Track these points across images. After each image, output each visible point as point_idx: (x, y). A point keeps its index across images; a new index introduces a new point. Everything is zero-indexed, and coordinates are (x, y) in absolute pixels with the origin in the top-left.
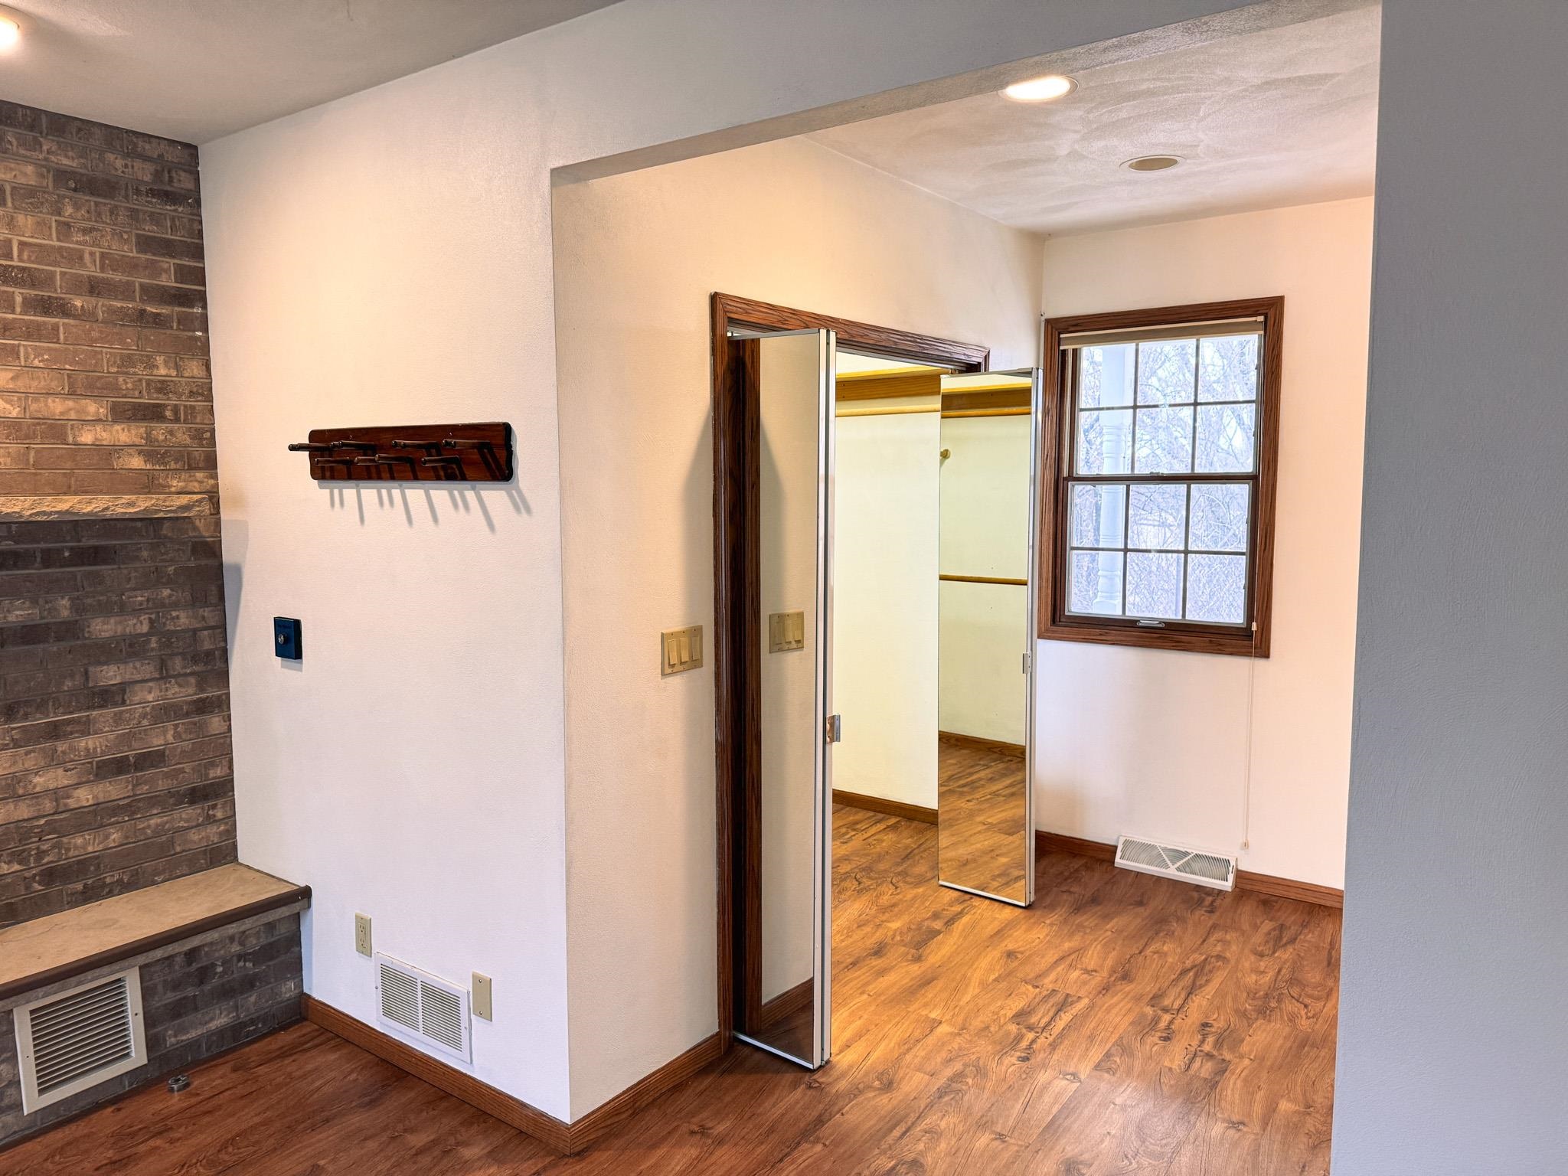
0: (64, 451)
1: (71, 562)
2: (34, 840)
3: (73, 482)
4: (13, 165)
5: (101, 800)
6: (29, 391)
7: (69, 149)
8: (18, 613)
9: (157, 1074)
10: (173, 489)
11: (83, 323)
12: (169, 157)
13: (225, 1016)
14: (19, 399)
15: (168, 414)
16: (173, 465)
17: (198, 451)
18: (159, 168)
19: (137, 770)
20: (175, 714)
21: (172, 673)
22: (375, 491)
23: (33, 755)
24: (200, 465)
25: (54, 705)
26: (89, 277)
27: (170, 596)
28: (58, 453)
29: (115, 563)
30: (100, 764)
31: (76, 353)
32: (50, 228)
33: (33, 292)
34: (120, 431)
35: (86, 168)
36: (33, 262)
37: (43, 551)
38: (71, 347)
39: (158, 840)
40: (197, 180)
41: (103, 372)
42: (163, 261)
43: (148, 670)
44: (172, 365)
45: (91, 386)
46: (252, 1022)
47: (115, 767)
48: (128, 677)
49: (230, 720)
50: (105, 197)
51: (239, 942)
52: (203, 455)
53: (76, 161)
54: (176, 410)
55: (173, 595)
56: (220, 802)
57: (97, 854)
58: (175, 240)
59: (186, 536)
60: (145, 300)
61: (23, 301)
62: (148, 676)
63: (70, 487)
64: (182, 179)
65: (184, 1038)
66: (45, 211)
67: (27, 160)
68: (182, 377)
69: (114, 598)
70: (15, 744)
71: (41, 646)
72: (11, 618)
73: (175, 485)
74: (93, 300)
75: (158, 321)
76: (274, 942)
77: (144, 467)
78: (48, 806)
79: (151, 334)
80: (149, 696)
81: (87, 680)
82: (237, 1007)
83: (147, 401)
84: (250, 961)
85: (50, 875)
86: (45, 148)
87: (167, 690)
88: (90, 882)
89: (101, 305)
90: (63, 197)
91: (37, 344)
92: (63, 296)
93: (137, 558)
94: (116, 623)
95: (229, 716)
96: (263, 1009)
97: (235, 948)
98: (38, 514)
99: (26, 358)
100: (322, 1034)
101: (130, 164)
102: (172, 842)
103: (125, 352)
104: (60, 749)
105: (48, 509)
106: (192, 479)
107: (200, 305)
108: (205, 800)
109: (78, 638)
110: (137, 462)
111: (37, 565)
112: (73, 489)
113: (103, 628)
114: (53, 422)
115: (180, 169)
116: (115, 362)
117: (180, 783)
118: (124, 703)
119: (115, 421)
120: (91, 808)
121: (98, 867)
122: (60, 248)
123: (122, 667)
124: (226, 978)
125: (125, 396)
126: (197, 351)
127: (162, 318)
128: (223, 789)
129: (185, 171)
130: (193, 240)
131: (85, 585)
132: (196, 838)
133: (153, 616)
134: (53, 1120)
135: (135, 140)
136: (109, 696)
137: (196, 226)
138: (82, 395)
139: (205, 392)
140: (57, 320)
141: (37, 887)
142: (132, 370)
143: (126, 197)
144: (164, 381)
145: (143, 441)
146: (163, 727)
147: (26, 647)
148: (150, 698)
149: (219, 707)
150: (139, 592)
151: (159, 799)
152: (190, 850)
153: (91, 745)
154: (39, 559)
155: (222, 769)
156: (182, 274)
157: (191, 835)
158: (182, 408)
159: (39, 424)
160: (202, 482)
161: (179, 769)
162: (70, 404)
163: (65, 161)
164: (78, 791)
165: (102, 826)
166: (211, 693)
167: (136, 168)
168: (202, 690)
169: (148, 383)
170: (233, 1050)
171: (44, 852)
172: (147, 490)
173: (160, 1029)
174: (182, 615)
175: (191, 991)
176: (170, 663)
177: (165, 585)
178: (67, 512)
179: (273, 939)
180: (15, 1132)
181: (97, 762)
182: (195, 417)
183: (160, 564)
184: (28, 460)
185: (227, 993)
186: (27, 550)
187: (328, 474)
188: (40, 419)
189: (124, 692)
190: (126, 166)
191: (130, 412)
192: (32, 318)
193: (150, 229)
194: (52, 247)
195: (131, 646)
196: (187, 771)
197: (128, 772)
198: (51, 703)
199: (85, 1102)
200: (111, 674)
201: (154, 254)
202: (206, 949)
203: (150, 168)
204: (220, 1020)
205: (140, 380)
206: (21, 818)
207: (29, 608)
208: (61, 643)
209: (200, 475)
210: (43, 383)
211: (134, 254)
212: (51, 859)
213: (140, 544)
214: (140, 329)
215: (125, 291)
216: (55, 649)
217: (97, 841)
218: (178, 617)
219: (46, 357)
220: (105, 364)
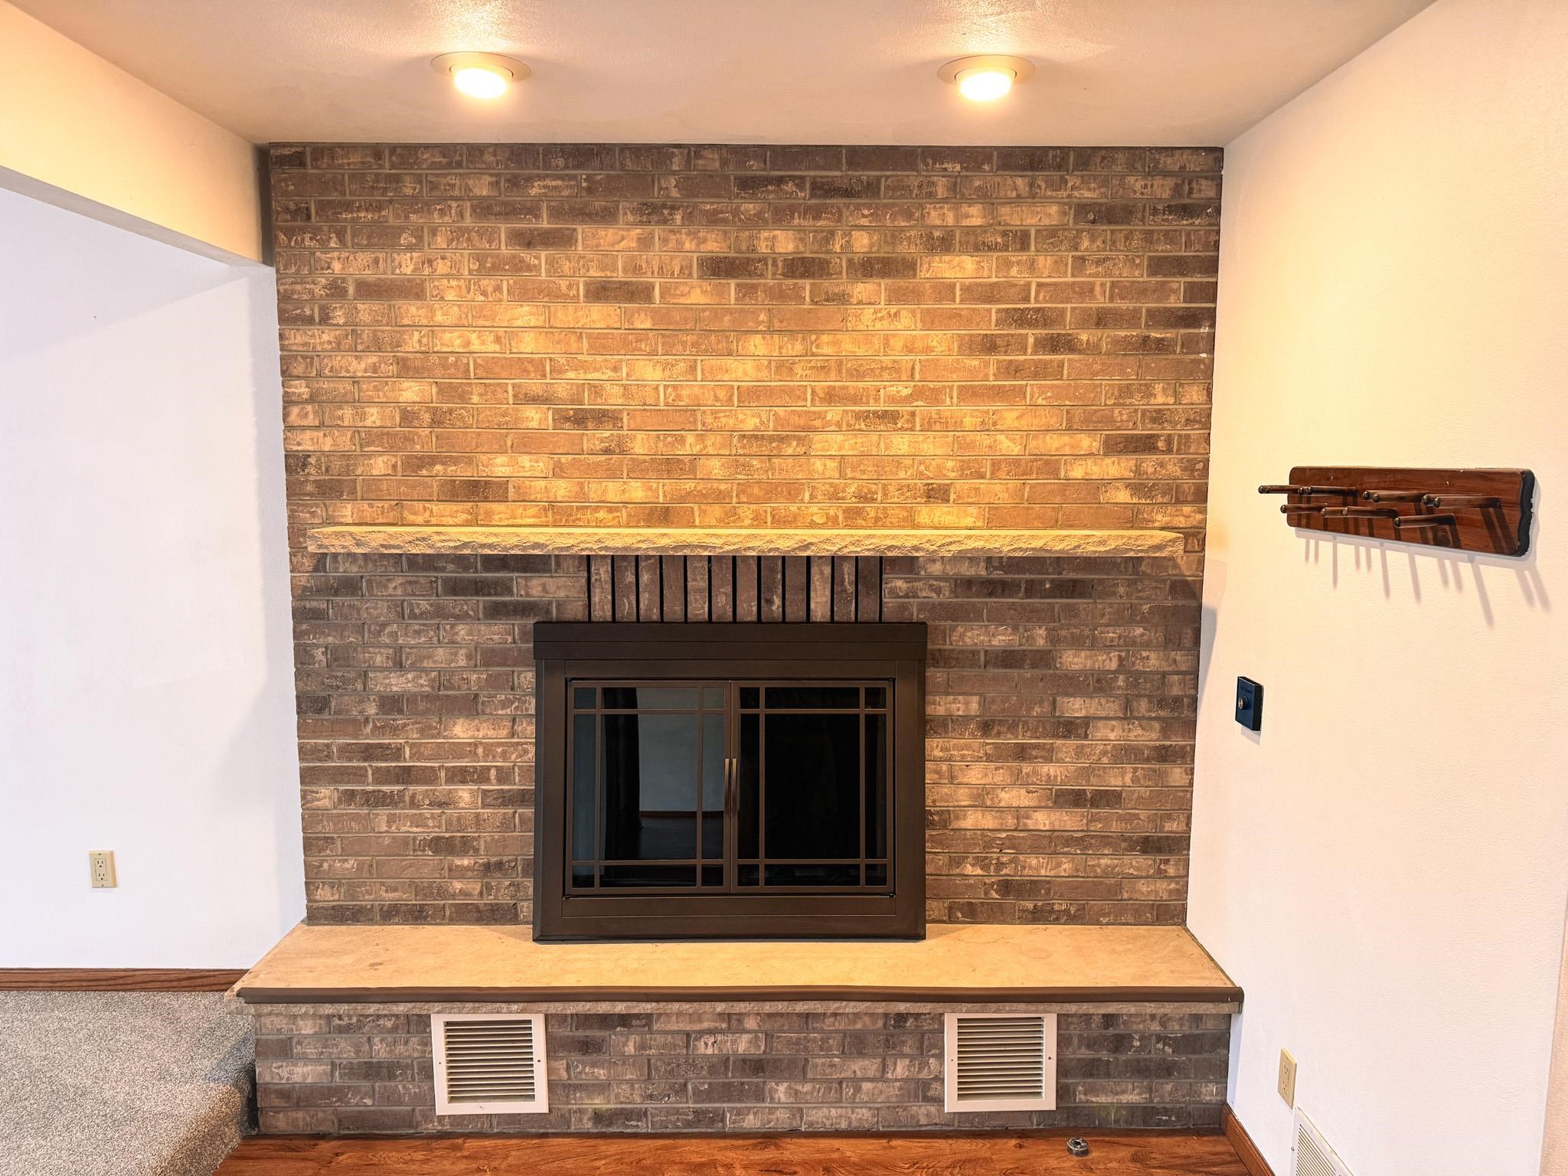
0: (1055, 486)
1: (1051, 594)
2: (995, 850)
3: (1060, 517)
4: (1039, 209)
5: (1056, 828)
6: (1031, 428)
7: (1092, 181)
8: (1001, 638)
9: (1064, 1124)
10: (1157, 524)
11: (1087, 357)
12: (1191, 167)
13: (1138, 1094)
14: (1022, 437)
15: (1161, 444)
16: (1160, 499)
17: (1188, 484)
18: (1179, 182)
19: (1092, 805)
20: (1136, 757)
21: (1136, 714)
22: (1352, 548)
23: (1001, 771)
24: (1189, 499)
25: (1023, 728)
26: (1097, 309)
27: (1142, 635)
28: (1049, 487)
29: (1091, 597)
30: (1059, 793)
31: (1076, 387)
32: (1066, 265)
33: (1044, 332)
34: (1110, 465)
35: (1106, 197)
36: (1047, 302)
37: (1027, 581)
38: (1072, 383)
39: (1107, 881)
40: (1219, 187)
41: (1100, 405)
42: (1172, 282)
43: (1112, 708)
44: (1171, 393)
45: (1086, 421)
46: (1166, 1111)
47: (1074, 799)
48: (1092, 711)
49: (1192, 774)
50: (1122, 223)
51: (1160, 1022)
52: (1192, 488)
53: (1097, 191)
54: (1169, 440)
55: (1145, 634)
56: (1173, 859)
57: (1048, 879)
58: (1188, 257)
59: (1165, 574)
60: (1149, 326)
61: (1035, 342)
62: (1112, 714)
63: (1057, 521)
64: (1203, 188)
65: (1094, 1099)
66: (1063, 249)
67: (1052, 200)
68: (1180, 404)
69: (1087, 632)
70: (988, 758)
71: (1017, 671)
72: (995, 642)
73: (1159, 519)
74: (1099, 332)
75: (1161, 346)
76: (1198, 1035)
77: (1130, 501)
78: (1010, 822)
79: (1152, 361)
80: (1111, 734)
81: (1054, 708)
82: (1151, 1089)
83: (1139, 432)
84: (1169, 1045)
85: (1006, 887)
86: (1069, 185)
87: (1129, 731)
88: (1040, 904)
89: (1105, 337)
90: (1080, 231)
91: (1043, 382)
92: (1070, 332)
93: (1114, 594)
94: (1086, 657)
95: (1192, 769)
96: (1178, 1102)
97: (1155, 1027)
98: (1014, 550)
99: (1032, 397)
100: (1235, 1162)
101: (1149, 183)
102: (1120, 886)
103: (1124, 382)
104: (1024, 771)
105: (1024, 546)
106: (1178, 513)
107: (1208, 324)
108: (1157, 852)
109: (1050, 668)
110: (1123, 496)
111: (1020, 595)
112: (1060, 523)
113: (1074, 660)
114: (1048, 457)
115: (1201, 177)
116: (1112, 394)
117: (1133, 829)
118: (1086, 736)
119: (1105, 454)
120: (1047, 834)
121: (1048, 891)
122: (1074, 283)
123: (1088, 701)
124: (1143, 1055)
125: (1119, 429)
126: (1200, 374)
127: (1166, 343)
128: (1176, 846)
129: (1206, 178)
130: (1207, 254)
131: (1061, 618)
132: (1145, 889)
133: (1123, 654)
134: (966, 1127)
135: (1157, 156)
136: (1072, 728)
137: (1212, 238)
138: (1078, 430)
139: (1203, 419)
140: (1063, 357)
141: (994, 895)
142: (1128, 401)
143: (1143, 220)
144: (1160, 410)
145: (1132, 474)
146: (1122, 768)
147: (1004, 671)
148: (1112, 736)
149: (1183, 758)
150: (1111, 629)
151: (1111, 840)
152: (1137, 900)
153: (1052, 773)
154: (1023, 589)
155: (1178, 824)
156: (1192, 293)
157: (1140, 885)
158: (1176, 437)
159: (1036, 460)
160: (1189, 517)
161: (1134, 814)
162: (1066, 439)
163: (1087, 194)
164: (1036, 814)
165: (1055, 853)
166: (1176, 741)
167: (1155, 186)
168: (1166, 737)
169: (1144, 412)
170: (1141, 1133)
171: (1003, 863)
172: (1129, 525)
173: (1071, 1081)
174: (1153, 655)
175: (1105, 1055)
176: (1135, 704)
177: (1139, 623)
178: (1041, 549)
179: (1198, 1032)
180: (936, 1124)
181: (1057, 790)
182: (1190, 447)
183: (1136, 601)
184: (1023, 495)
185: (1141, 1070)
186: (1013, 580)
187: (1304, 521)
188: (1037, 455)
189: (1087, 726)
190: (1146, 186)
191: (1121, 445)
192: (1040, 357)
193: (1163, 249)
194: (1066, 284)
195: (1099, 681)
196: (1141, 817)
197: (1085, 806)
198: (1021, 727)
199: (997, 1123)
200: (1077, 706)
201: (1165, 275)
202: (1125, 1018)
203: (1170, 182)
204: (1133, 1096)
205: (1136, 411)
206: (986, 827)
207: (1011, 635)
208: (1035, 670)
209: (1187, 509)
210: (1043, 420)
211: (1145, 278)
212: (1008, 872)
213: (1117, 579)
214: (1141, 357)
215: (1130, 319)
216: (1029, 676)
217: (1049, 867)
218: (1148, 658)
219: (1049, 394)
220: (1103, 397)
